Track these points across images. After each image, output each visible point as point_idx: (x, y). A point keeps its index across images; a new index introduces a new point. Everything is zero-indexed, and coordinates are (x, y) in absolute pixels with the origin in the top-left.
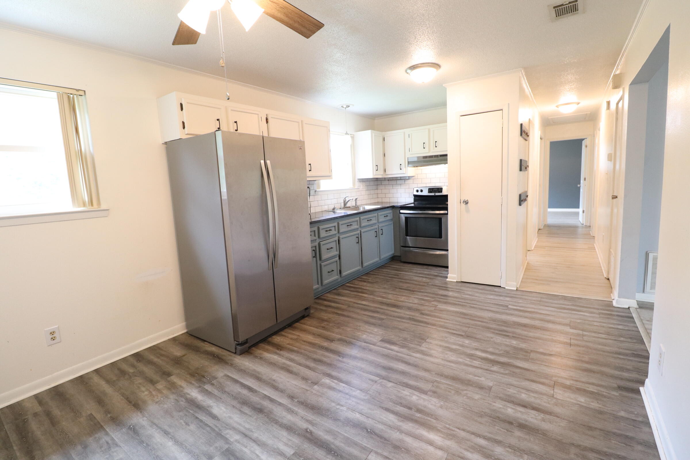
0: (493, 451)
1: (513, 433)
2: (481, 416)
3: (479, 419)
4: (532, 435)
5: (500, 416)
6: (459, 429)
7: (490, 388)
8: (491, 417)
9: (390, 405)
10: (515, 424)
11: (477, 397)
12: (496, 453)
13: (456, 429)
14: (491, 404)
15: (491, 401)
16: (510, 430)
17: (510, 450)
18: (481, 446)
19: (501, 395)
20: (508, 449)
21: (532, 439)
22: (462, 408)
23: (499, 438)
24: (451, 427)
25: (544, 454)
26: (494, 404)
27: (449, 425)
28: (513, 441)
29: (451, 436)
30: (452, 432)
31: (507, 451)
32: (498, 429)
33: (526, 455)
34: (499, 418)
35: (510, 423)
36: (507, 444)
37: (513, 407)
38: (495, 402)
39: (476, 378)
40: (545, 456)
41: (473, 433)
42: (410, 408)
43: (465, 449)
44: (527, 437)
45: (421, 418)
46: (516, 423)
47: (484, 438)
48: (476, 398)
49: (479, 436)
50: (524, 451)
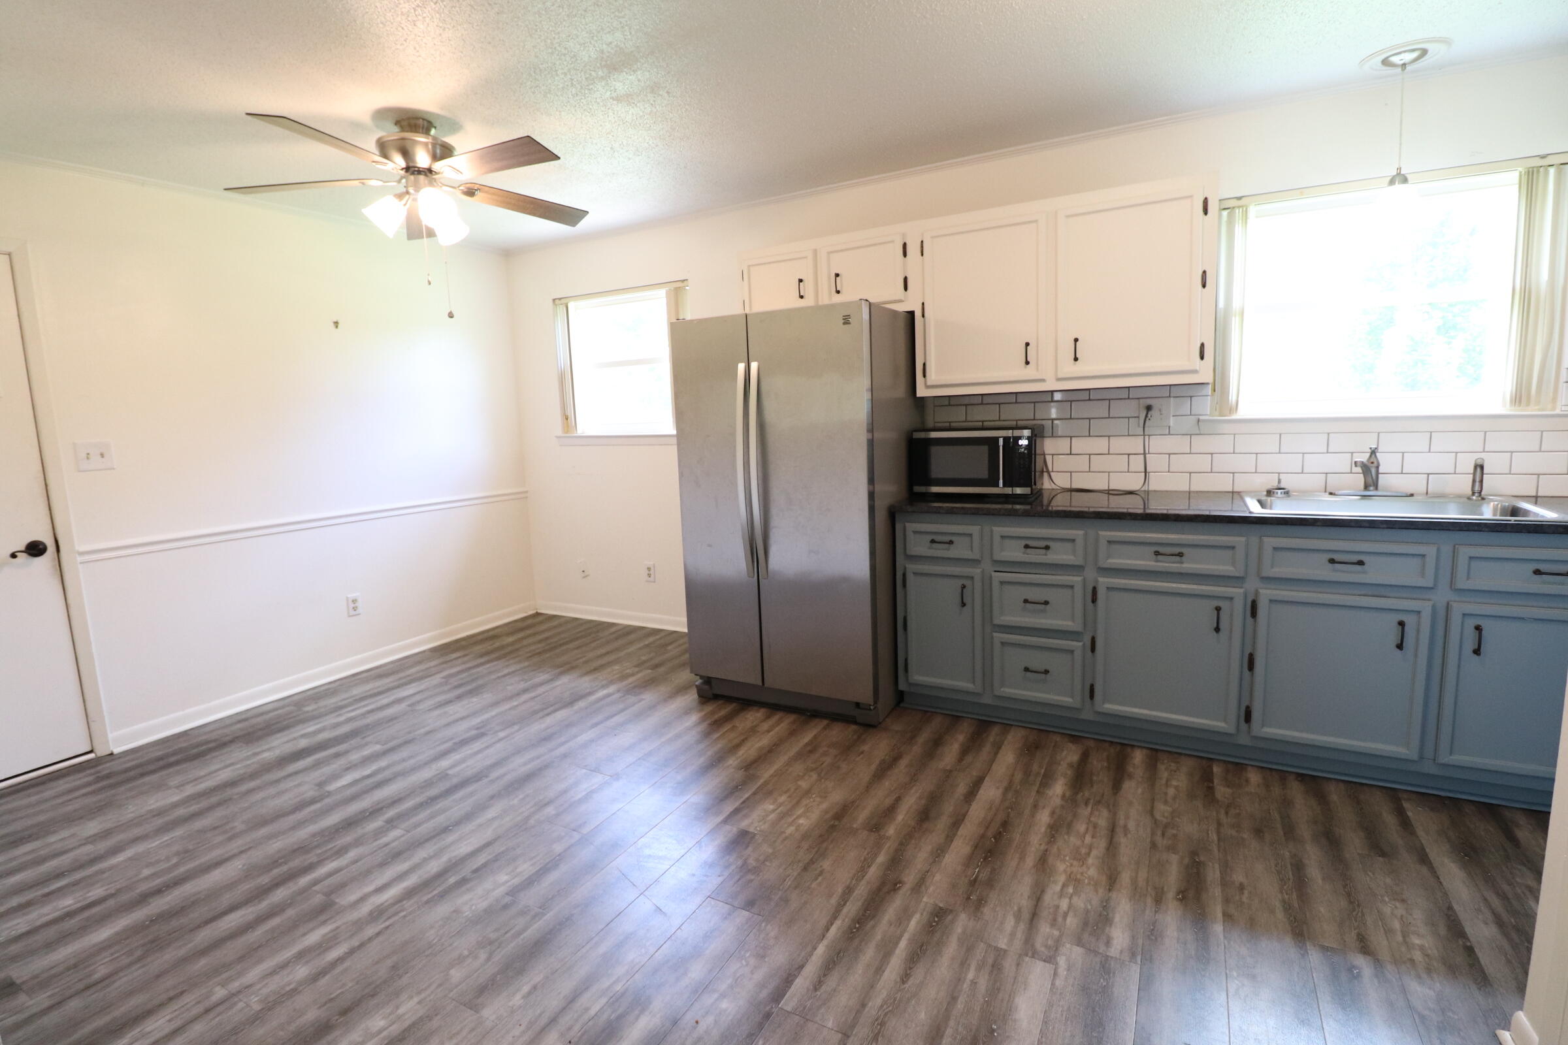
0: (307, 962)
1: (320, 1008)
2: (394, 967)
3: (389, 962)
4: (290, 1039)
5: (375, 1001)
6: (387, 927)
7: (474, 1007)
8: (385, 982)
9: (498, 848)
10: (337, 1020)
11: (456, 974)
12: (298, 967)
13: (387, 923)
14: (419, 993)
15: (429, 995)
16: (328, 1005)
17: (288, 989)
18: (329, 948)
19: (435, 1023)
20: (292, 986)
21: (281, 1033)
22: (436, 941)
23: (323, 981)
24: (396, 918)
25: (237, 1039)
26: (416, 1000)
27: (405, 916)
28: (300, 1001)
29: (377, 914)
30: (385, 918)
31: (289, 984)
32: (344, 985)
33: (259, 1008)
34: (373, 996)
35: (344, 1012)
36: (303, 989)
37: (385, 1033)
38: (419, 1003)
39: (526, 989)
40: (234, 1038)
41: (362, 945)
42: (476, 871)
43: (338, 928)
44: (293, 1027)
45: (443, 883)
46: (339, 1021)
47: (340, 960)
48: (453, 972)
49: (352, 952)
50: (269, 1010)
